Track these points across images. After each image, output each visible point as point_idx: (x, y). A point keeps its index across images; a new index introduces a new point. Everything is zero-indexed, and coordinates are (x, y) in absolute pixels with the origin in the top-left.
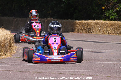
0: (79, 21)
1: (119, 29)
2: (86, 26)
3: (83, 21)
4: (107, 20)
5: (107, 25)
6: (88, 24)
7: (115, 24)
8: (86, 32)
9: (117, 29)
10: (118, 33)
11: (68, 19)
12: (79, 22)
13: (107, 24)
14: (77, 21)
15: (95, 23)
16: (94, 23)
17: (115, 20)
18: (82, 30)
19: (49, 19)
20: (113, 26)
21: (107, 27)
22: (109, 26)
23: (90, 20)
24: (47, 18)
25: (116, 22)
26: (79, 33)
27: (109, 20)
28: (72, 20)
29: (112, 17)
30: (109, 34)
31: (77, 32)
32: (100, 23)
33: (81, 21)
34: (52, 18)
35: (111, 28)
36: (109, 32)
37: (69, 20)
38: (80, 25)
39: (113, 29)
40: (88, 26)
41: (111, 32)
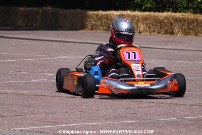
0: (93, 12)
1: (156, 25)
2: (104, 19)
3: (101, 13)
4: (138, 11)
5: (137, 18)
6: (107, 17)
7: (150, 16)
8: (105, 30)
9: (153, 25)
10: (155, 32)
11: (76, 9)
12: (94, 14)
13: (138, 16)
14: (91, 13)
15: (119, 16)
16: (117, 15)
17: (150, 10)
18: (98, 26)
19: (45, 8)
20: (148, 21)
21: (138, 21)
22: (141, 20)
23: (111, 10)
24: (42, 7)
25: (152, 13)
26: (94, 31)
27: (141, 11)
28: (83, 11)
29: (147, 5)
30: (140, 33)
31: (89, 29)
32: (127, 15)
33: (96, 12)
34: (50, 7)
35: (143, 24)
36: (141, 29)
37: (78, 10)
38: (95, 19)
39: (147, 24)
40: (107, 20)
41: (145, 30)
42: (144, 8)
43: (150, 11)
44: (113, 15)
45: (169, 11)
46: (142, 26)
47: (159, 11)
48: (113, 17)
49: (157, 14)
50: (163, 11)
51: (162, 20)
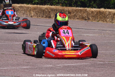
42: (34, 3)
43: (37, 4)
44: (16, 6)
45: (48, 4)
46: (33, 13)
47: (42, 5)
48: (16, 7)
49: (41, 6)
50: (45, 4)
51: (44, 10)
